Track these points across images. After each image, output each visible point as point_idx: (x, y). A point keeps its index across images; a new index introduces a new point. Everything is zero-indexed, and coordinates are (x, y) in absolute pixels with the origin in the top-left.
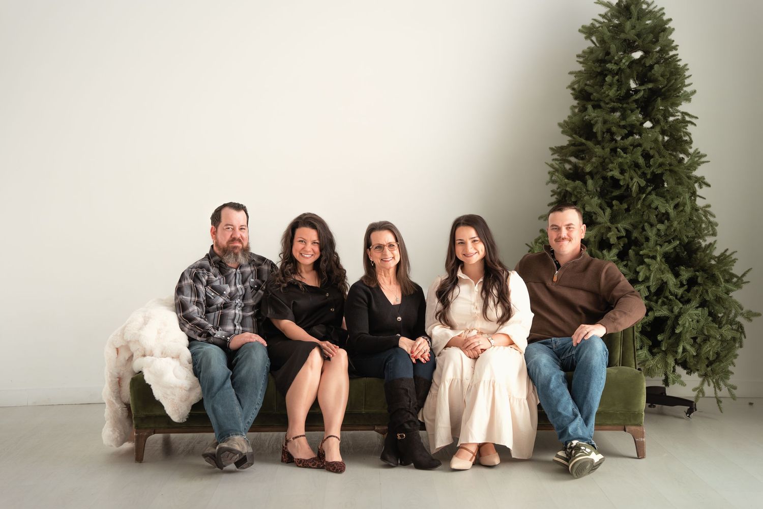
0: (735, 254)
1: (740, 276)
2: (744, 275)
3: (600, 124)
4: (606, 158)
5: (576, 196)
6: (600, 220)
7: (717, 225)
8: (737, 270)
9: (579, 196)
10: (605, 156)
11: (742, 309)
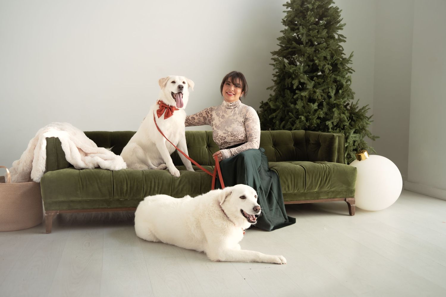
0: (367, 106)
1: (369, 117)
2: (370, 117)
3: (305, 37)
4: (311, 54)
5: (295, 75)
6: (308, 87)
7: (354, 93)
8: (368, 115)
9: (296, 74)
10: (310, 53)
11: (371, 135)
